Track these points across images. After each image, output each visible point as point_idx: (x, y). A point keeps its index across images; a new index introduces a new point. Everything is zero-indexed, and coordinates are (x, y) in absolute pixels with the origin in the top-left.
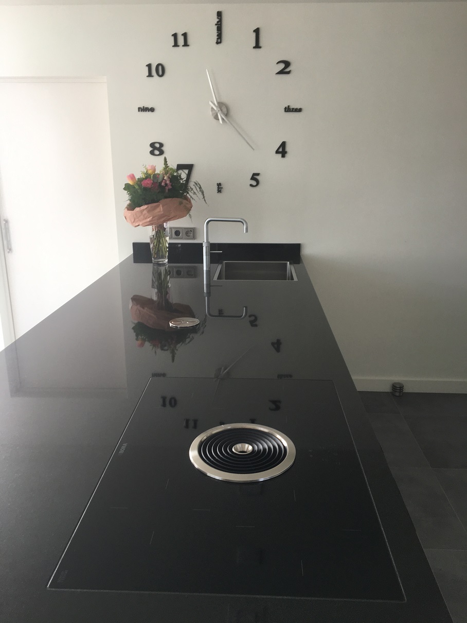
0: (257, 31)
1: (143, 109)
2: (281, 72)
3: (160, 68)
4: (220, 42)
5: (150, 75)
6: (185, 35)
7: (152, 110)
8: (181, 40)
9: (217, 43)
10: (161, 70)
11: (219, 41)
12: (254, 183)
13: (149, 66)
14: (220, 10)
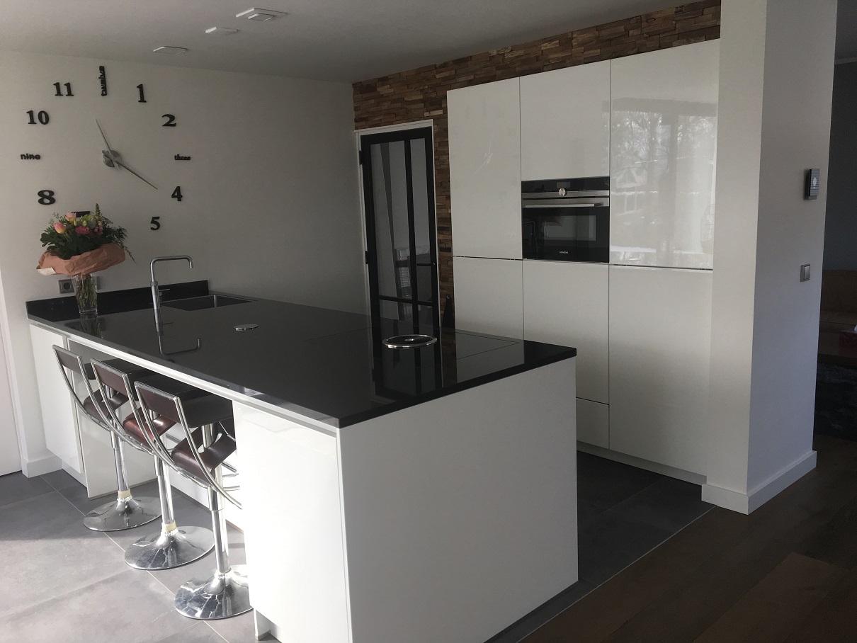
0: (141, 87)
1: (26, 157)
2: (167, 125)
3: (43, 115)
4: (106, 95)
5: (32, 122)
6: (68, 85)
7: (38, 157)
8: (64, 90)
9: (103, 95)
10: (44, 118)
11: (104, 93)
12: (155, 226)
13: (31, 113)
14: (102, 65)
